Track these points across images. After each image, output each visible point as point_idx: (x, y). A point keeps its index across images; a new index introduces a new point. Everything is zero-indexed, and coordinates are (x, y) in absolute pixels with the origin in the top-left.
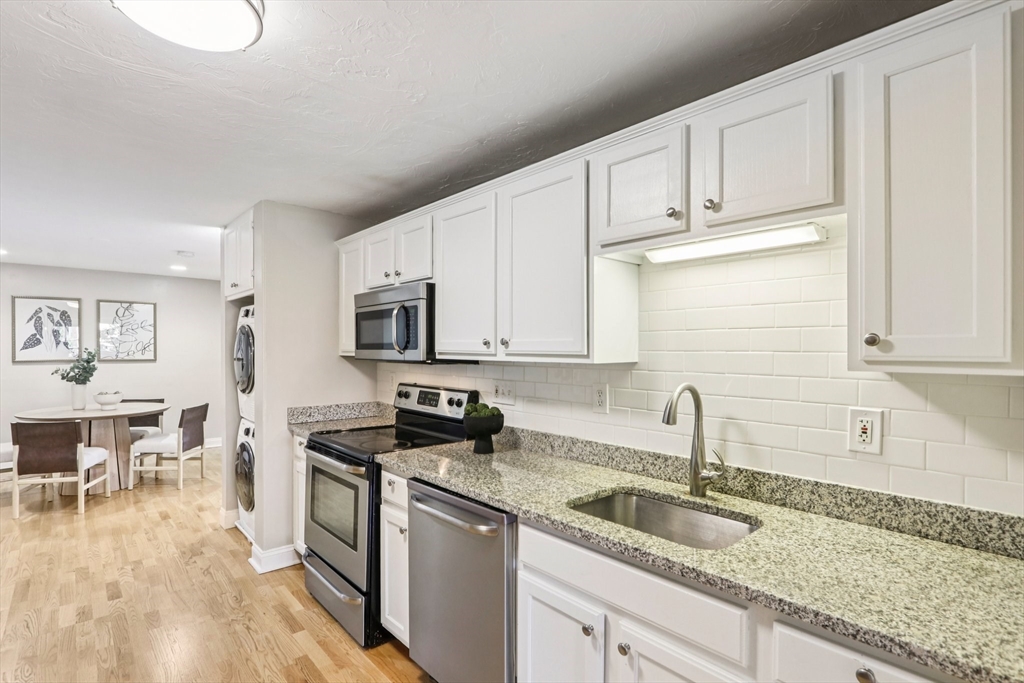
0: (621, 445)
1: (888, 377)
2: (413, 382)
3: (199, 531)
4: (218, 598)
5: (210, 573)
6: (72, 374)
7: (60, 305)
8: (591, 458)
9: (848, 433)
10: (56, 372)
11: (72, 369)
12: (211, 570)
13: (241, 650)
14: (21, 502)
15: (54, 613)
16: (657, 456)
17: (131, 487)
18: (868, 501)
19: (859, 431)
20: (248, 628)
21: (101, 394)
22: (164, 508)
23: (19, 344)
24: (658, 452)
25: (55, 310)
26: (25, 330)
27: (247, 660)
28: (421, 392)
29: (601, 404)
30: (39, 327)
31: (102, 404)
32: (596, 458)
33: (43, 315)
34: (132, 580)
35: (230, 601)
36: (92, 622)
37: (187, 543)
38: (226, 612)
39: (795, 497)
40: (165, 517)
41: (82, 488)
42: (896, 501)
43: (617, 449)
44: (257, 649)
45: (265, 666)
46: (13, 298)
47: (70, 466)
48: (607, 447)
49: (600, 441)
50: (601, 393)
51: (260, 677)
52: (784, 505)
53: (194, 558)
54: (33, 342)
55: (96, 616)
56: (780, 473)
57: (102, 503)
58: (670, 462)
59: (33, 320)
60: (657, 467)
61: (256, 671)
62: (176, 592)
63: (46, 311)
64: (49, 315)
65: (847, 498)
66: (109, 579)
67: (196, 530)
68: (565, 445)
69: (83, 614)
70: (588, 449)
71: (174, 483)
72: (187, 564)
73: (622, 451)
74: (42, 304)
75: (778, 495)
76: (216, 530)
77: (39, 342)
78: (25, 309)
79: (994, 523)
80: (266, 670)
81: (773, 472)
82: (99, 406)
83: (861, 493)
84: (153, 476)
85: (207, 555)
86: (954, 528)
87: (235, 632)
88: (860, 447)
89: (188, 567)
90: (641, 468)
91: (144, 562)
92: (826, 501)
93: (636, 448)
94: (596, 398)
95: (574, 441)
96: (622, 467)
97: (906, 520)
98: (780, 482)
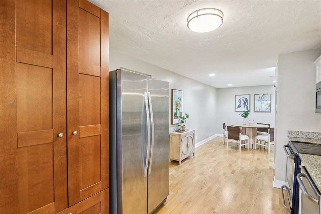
3: (265, 167)
4: (255, 186)
5: (258, 179)
6: (243, 115)
7: (245, 97)
10: (240, 114)
11: (244, 114)
12: (259, 179)
13: (250, 203)
14: (229, 145)
15: (220, 171)
17: (255, 149)
20: (257, 199)
21: (249, 121)
22: (260, 157)
23: (236, 107)
25: (244, 98)
26: (238, 104)
27: (249, 206)
30: (240, 102)
31: (250, 124)
33: (241, 100)
34: (239, 171)
35: (258, 189)
36: (224, 176)
37: (259, 169)
38: (254, 191)
40: (258, 159)
41: (241, 145)
44: (254, 205)
45: (252, 211)
46: (235, 96)
47: (238, 139)
51: (249, 212)
53: (257, 173)
54: (239, 106)
55: (226, 175)
57: (246, 151)
59: (239, 101)
61: (249, 210)
62: (246, 179)
63: (242, 98)
64: (243, 99)
66: (234, 169)
67: (264, 166)
69: (224, 174)
71: (267, 151)
72: (254, 174)
74: (241, 97)
76: (270, 168)
77: (240, 107)
78: (238, 98)
80: (252, 212)
82: (249, 124)
84: (264, 147)
85: (261, 174)
87: (252, 198)
89: (254, 175)
91: (244, 169)
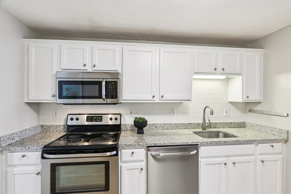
0: (179, 123)
1: (229, 103)
2: (78, 113)
8: (170, 128)
9: (225, 113)
16: (190, 124)
18: (228, 124)
19: (226, 112)
24: (189, 123)
28: (87, 117)
29: (173, 113)
32: (172, 128)
39: (217, 126)
42: (231, 123)
43: (179, 124)
48: (176, 124)
49: (173, 123)
50: (173, 110)
52: (215, 128)
56: (215, 122)
58: (193, 124)
60: (190, 126)
65: (225, 124)
68: (162, 126)
70: (170, 126)
73: (180, 124)
75: (214, 126)
79: (242, 123)
81: (214, 122)
83: (227, 123)
86: (238, 125)
88: (226, 115)
90: (185, 127)
92: (222, 126)
93: (184, 123)
94: (171, 112)
95: (165, 124)
96: (180, 128)
97: (232, 126)
98: (215, 124)
